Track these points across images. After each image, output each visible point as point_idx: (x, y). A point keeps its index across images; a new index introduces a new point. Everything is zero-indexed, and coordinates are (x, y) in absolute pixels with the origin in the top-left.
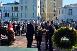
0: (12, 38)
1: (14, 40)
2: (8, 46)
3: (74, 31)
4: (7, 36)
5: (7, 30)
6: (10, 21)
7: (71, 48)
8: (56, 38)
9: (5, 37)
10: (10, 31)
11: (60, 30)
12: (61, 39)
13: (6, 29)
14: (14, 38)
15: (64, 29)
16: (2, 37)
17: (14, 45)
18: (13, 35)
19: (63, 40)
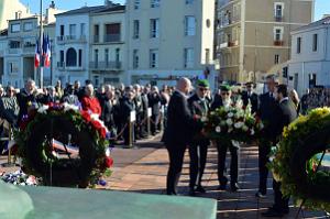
0: (97, 157)
1: (105, 164)
4: (73, 146)
5: (79, 121)
8: (287, 159)
10: (87, 126)
11: (306, 123)
12: (313, 164)
13: (74, 117)
14: (108, 153)
15: (323, 116)
16: (58, 150)
17: (104, 184)
18: (102, 140)
19: (319, 166)
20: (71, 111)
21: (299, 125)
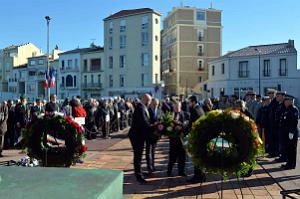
0: (77, 145)
1: (82, 150)
2: (68, 166)
3: (247, 122)
5: (64, 123)
6: (78, 97)
7: (240, 168)
8: (196, 143)
9: (58, 141)
10: (70, 126)
11: (206, 120)
12: (211, 145)
13: (61, 120)
14: (83, 143)
15: (216, 115)
16: (51, 142)
17: (81, 162)
18: (80, 134)
19: (215, 147)
20: (59, 117)
21: (202, 122)
